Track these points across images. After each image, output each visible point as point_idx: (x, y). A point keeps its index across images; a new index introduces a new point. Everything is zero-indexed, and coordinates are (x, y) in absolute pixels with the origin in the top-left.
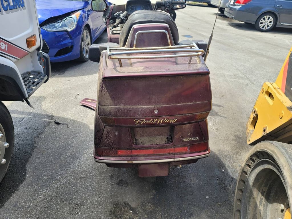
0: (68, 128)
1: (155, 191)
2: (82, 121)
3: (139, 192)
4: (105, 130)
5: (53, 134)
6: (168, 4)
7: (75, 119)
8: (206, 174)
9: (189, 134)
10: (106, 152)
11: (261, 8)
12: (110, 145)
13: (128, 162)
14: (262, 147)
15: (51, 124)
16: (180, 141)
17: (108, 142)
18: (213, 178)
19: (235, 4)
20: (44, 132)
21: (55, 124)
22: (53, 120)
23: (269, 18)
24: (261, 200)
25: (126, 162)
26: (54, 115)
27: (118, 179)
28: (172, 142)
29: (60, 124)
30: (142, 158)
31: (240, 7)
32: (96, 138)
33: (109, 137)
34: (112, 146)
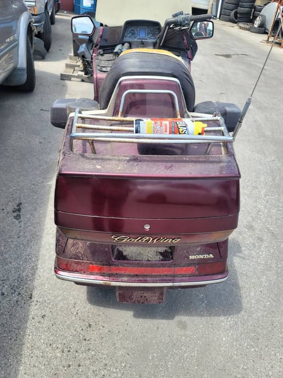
9: (198, 249)
12: (78, 256)
13: (104, 283)
16: (184, 258)
17: (76, 252)
28: (172, 258)
32: (58, 244)
34: (81, 258)
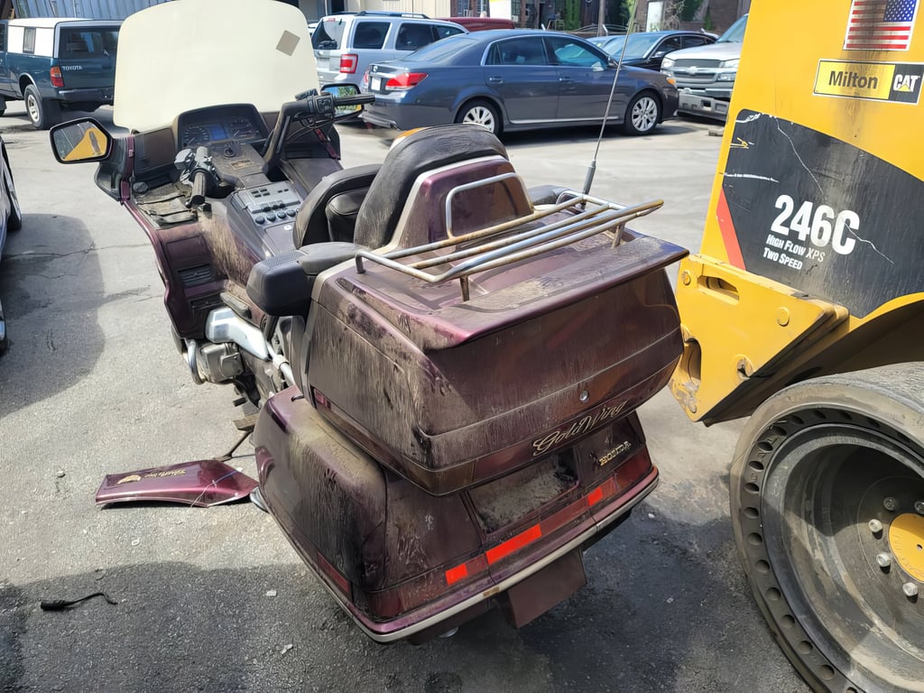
0: (115, 604)
1: (543, 655)
2: (151, 561)
3: (505, 682)
4: (388, 523)
5: (70, 650)
6: (327, 108)
7: (120, 564)
8: (625, 544)
9: (607, 441)
10: (410, 594)
11: (454, 93)
12: (417, 566)
13: (485, 595)
14: (795, 403)
15: (30, 622)
16: (594, 469)
17: (411, 559)
18: (647, 546)
19: (387, 88)
20: (24, 662)
21: (49, 614)
22: (26, 603)
23: (481, 113)
24: (810, 534)
25: (480, 597)
26: (15, 582)
27: (421, 680)
28: (576, 478)
29: (73, 603)
30: (519, 563)
31: (403, 95)
32: (366, 564)
33: (408, 540)
34: (426, 567)
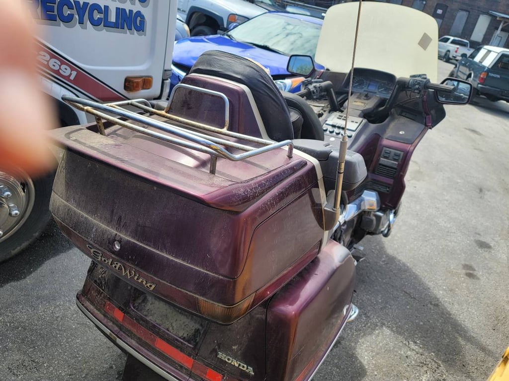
6: (417, 86)
10: (93, 292)
12: (101, 282)
13: (110, 333)
17: (102, 277)
34: (103, 287)
